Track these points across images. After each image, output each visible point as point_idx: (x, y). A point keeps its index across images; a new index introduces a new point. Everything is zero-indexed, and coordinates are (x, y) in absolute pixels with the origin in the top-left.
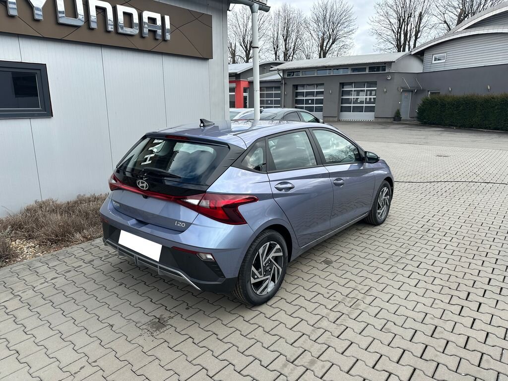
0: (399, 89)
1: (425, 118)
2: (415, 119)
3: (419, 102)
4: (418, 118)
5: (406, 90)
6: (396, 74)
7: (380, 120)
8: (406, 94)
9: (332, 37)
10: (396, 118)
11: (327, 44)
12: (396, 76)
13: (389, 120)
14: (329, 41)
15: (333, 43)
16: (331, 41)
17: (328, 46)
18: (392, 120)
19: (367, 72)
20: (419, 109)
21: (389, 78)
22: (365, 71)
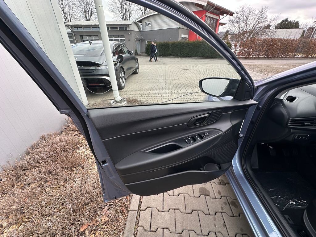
0: (135, 39)
2: (144, 53)
4: (146, 52)
5: (138, 40)
6: (132, 31)
8: (138, 42)
9: (90, 12)
11: (88, 15)
14: (89, 14)
15: (91, 15)
16: (90, 14)
17: (89, 17)
19: (118, 30)
21: (130, 33)
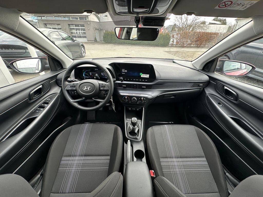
0: (94, 28)
1: (106, 41)
2: (103, 41)
3: (103, 34)
4: (103, 40)
5: (96, 29)
7: (90, 42)
8: (96, 31)
10: (95, 40)
12: (91, 23)
13: (93, 42)
18: (94, 41)
19: (79, 20)
20: (103, 37)
21: (89, 23)
22: (78, 19)
